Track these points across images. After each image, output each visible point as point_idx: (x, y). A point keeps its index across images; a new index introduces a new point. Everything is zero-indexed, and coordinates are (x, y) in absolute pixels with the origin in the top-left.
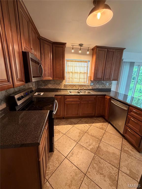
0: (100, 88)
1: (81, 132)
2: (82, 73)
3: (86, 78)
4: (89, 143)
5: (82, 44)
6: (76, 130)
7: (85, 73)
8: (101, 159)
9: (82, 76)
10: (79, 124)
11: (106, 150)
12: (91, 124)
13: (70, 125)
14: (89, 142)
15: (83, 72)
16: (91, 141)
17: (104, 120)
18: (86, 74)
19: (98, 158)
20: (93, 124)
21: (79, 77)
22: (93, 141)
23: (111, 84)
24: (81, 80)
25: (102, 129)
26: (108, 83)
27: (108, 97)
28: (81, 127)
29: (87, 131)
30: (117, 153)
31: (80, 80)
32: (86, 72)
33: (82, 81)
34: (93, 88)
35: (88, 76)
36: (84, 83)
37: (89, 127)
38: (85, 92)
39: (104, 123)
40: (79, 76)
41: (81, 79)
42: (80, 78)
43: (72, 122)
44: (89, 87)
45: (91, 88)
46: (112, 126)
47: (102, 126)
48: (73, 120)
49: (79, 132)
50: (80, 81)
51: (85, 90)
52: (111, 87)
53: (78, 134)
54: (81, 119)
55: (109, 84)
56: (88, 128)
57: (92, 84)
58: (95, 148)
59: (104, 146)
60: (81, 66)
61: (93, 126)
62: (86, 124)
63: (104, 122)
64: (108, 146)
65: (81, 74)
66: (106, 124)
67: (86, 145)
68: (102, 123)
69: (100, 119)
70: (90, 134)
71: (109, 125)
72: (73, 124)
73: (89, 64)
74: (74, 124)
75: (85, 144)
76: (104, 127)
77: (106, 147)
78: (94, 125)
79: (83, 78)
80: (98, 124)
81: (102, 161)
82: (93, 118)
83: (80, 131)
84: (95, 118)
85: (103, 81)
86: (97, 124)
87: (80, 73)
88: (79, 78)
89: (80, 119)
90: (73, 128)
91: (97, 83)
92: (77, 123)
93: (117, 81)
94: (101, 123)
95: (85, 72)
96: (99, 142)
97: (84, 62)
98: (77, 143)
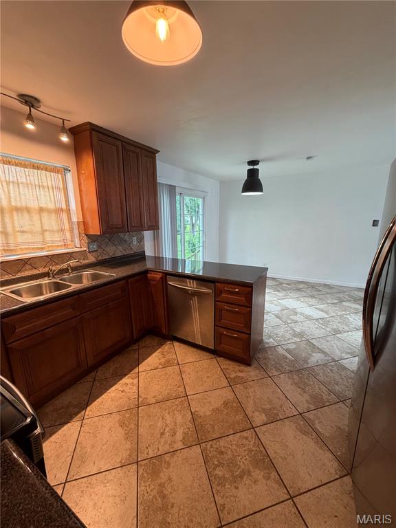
0: (119, 254)
1: (124, 416)
2: (49, 211)
3: (67, 226)
4: (167, 429)
5: (36, 99)
6: (103, 426)
7: (60, 210)
8: (219, 442)
9: (50, 222)
10: (98, 397)
11: (211, 409)
12: (136, 370)
13: (66, 427)
14: (166, 425)
15: (51, 206)
16: (168, 418)
17: (157, 339)
18: (65, 216)
19: (211, 447)
20: (142, 367)
21: (40, 226)
22: (171, 414)
23: (141, 240)
24: (48, 236)
25: (168, 364)
26: (135, 238)
27: (158, 276)
28: (112, 400)
29: (141, 400)
30: (229, 397)
31: (44, 237)
32: (64, 206)
33: (53, 241)
34: (100, 258)
35: (75, 219)
36: (66, 246)
37: (135, 381)
38: (81, 277)
39: (163, 347)
40: (39, 222)
41: (47, 234)
42: (43, 231)
43: (68, 407)
44: (86, 258)
45: (91, 259)
46: (183, 346)
47: (164, 356)
48: (67, 398)
49: (117, 425)
50: (44, 242)
51: (74, 269)
52: (143, 247)
53: (120, 433)
54: (93, 374)
55: (137, 239)
56: (135, 388)
57: (94, 247)
58: (189, 428)
59: (201, 406)
60: (37, 183)
61: (144, 373)
62: (121, 379)
63: (160, 345)
64: (206, 397)
65: (45, 215)
66: (167, 346)
67: (166, 442)
68: (160, 350)
69: (148, 341)
70: (154, 401)
71: (176, 344)
72: (76, 414)
73: (70, 178)
74: (79, 412)
75: (160, 442)
76: (168, 357)
77: (206, 401)
78: (144, 369)
79: (55, 228)
80: (150, 358)
81: (222, 443)
82: (129, 349)
83: (117, 417)
84: (135, 347)
85: (122, 235)
86: (148, 359)
87: (41, 210)
88: (39, 229)
89: (89, 378)
90: (85, 428)
91: (107, 240)
92: (86, 397)
93: (152, 231)
94: (158, 351)
95: (58, 205)
96: (186, 405)
97: (46, 170)
98: (137, 462)
